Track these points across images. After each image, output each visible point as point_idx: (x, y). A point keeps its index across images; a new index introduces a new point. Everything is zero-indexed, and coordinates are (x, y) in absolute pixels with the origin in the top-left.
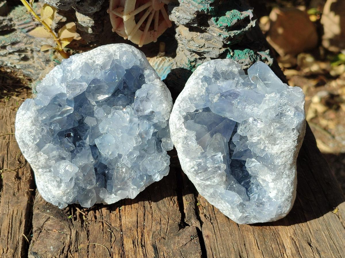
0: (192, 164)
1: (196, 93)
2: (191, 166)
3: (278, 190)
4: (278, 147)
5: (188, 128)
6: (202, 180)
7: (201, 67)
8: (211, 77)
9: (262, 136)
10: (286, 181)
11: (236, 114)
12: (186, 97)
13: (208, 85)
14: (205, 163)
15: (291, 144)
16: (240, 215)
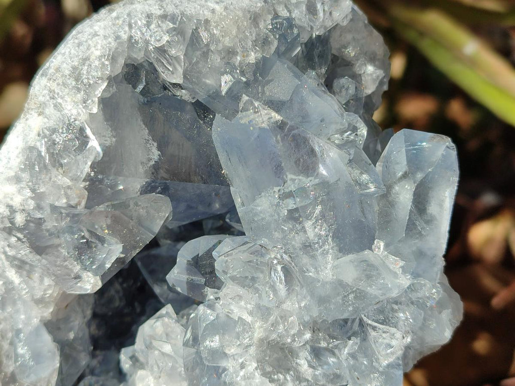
1: (226, 41)
11: (261, 204)
12: (190, 19)
13: (277, 53)
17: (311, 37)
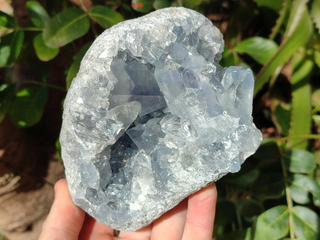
0: (81, 109)
1: (157, 38)
2: (78, 109)
3: (143, 207)
4: (185, 175)
5: (114, 69)
6: (76, 132)
7: (186, 13)
8: (188, 34)
9: (181, 150)
10: (159, 207)
11: (177, 101)
12: (142, 31)
13: (177, 41)
14: (97, 120)
15: (200, 182)
16: (83, 197)
17: (190, 33)
